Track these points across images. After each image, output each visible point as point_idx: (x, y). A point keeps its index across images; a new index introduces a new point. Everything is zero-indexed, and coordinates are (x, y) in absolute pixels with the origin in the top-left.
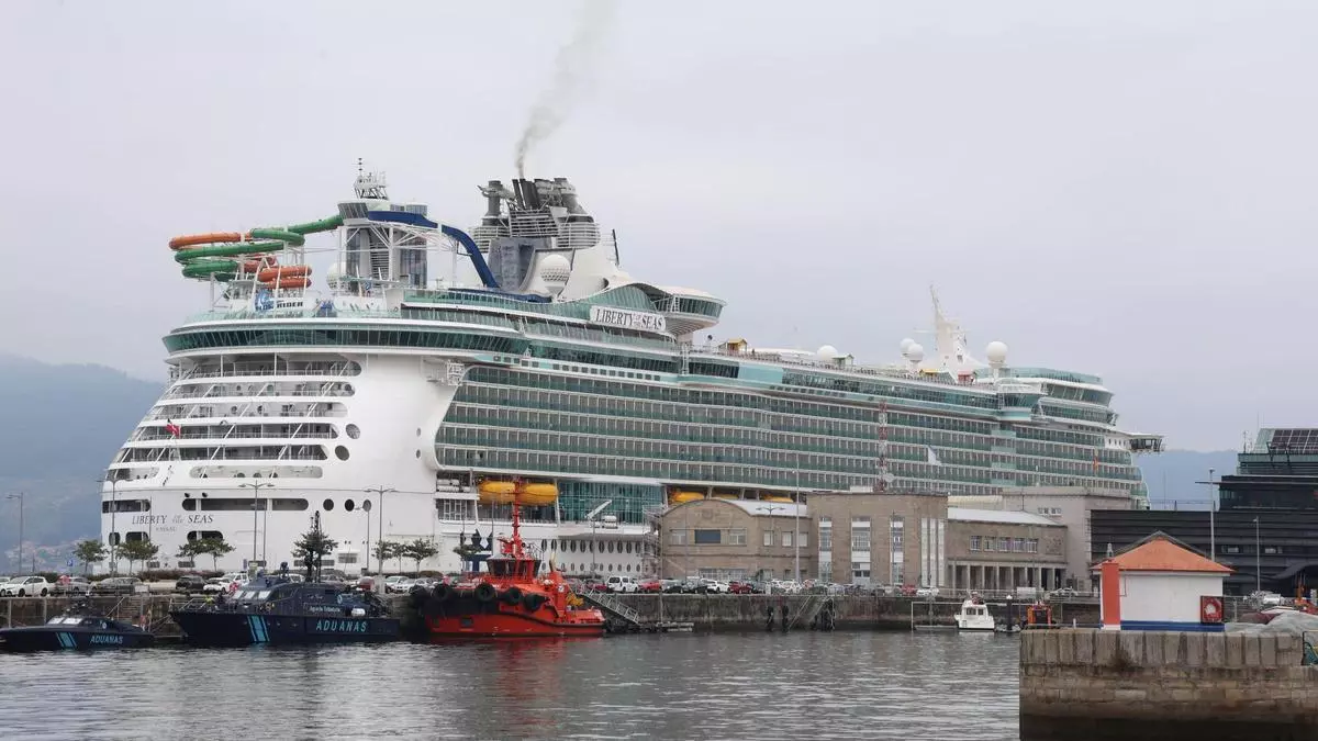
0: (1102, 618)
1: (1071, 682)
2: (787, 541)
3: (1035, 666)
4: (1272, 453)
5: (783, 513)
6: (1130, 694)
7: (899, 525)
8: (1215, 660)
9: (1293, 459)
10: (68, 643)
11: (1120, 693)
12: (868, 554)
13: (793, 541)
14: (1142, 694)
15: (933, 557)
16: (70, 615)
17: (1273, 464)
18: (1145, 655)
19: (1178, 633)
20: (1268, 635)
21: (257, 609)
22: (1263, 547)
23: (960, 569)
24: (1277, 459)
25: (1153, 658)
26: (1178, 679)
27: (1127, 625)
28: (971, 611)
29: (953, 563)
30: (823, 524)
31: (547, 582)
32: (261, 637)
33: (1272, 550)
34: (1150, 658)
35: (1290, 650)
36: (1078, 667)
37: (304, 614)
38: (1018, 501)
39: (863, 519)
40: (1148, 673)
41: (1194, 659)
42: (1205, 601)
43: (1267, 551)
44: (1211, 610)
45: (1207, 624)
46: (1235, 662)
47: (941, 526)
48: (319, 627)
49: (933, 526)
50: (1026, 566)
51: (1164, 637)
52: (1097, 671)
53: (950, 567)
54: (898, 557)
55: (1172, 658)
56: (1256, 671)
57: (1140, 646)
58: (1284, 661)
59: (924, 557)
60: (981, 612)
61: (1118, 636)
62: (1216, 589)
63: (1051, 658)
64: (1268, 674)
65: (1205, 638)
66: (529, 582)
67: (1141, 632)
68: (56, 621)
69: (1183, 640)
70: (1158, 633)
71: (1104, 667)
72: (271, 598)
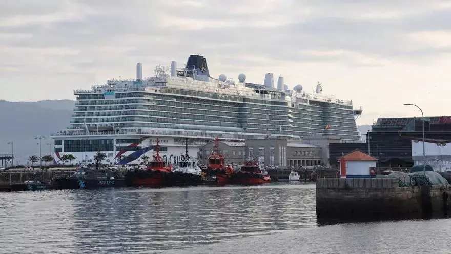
0: (341, 174)
1: (332, 194)
2: (240, 154)
3: (321, 189)
4: (381, 125)
5: (239, 145)
6: (349, 196)
7: (273, 148)
8: (374, 186)
9: (387, 127)
10: (30, 188)
11: (346, 196)
12: (263, 157)
13: (242, 153)
14: (353, 196)
15: (283, 157)
16: (30, 180)
17: (382, 129)
18: (353, 184)
19: (363, 178)
20: (389, 178)
21: (81, 177)
22: (379, 153)
23: (291, 161)
24: (383, 127)
25: (356, 186)
26: (363, 192)
27: (348, 176)
28: (293, 175)
29: (289, 159)
30: (250, 149)
31: (168, 168)
32: (83, 186)
33: (382, 154)
34: (355, 186)
35: (396, 183)
36: (334, 189)
37: (96, 179)
38: (308, 141)
39: (262, 147)
40: (355, 191)
41: (368, 186)
42: (371, 169)
43: (380, 154)
44: (372, 171)
45: (371, 175)
46: (380, 186)
47: (285, 149)
48: (100, 182)
49: (283, 149)
50: (310, 160)
51: (359, 180)
52: (339, 190)
53: (288, 161)
54: (272, 158)
55: (361, 186)
56: (386, 189)
57: (352, 182)
58: (394, 186)
59: (280, 157)
60: (296, 175)
61: (345, 179)
62: (374, 165)
63: (326, 186)
64: (390, 190)
65: (371, 180)
66: (162, 168)
67: (352, 178)
68: (26, 182)
69: (365, 180)
70: (358, 178)
71: (341, 189)
72: (85, 174)
